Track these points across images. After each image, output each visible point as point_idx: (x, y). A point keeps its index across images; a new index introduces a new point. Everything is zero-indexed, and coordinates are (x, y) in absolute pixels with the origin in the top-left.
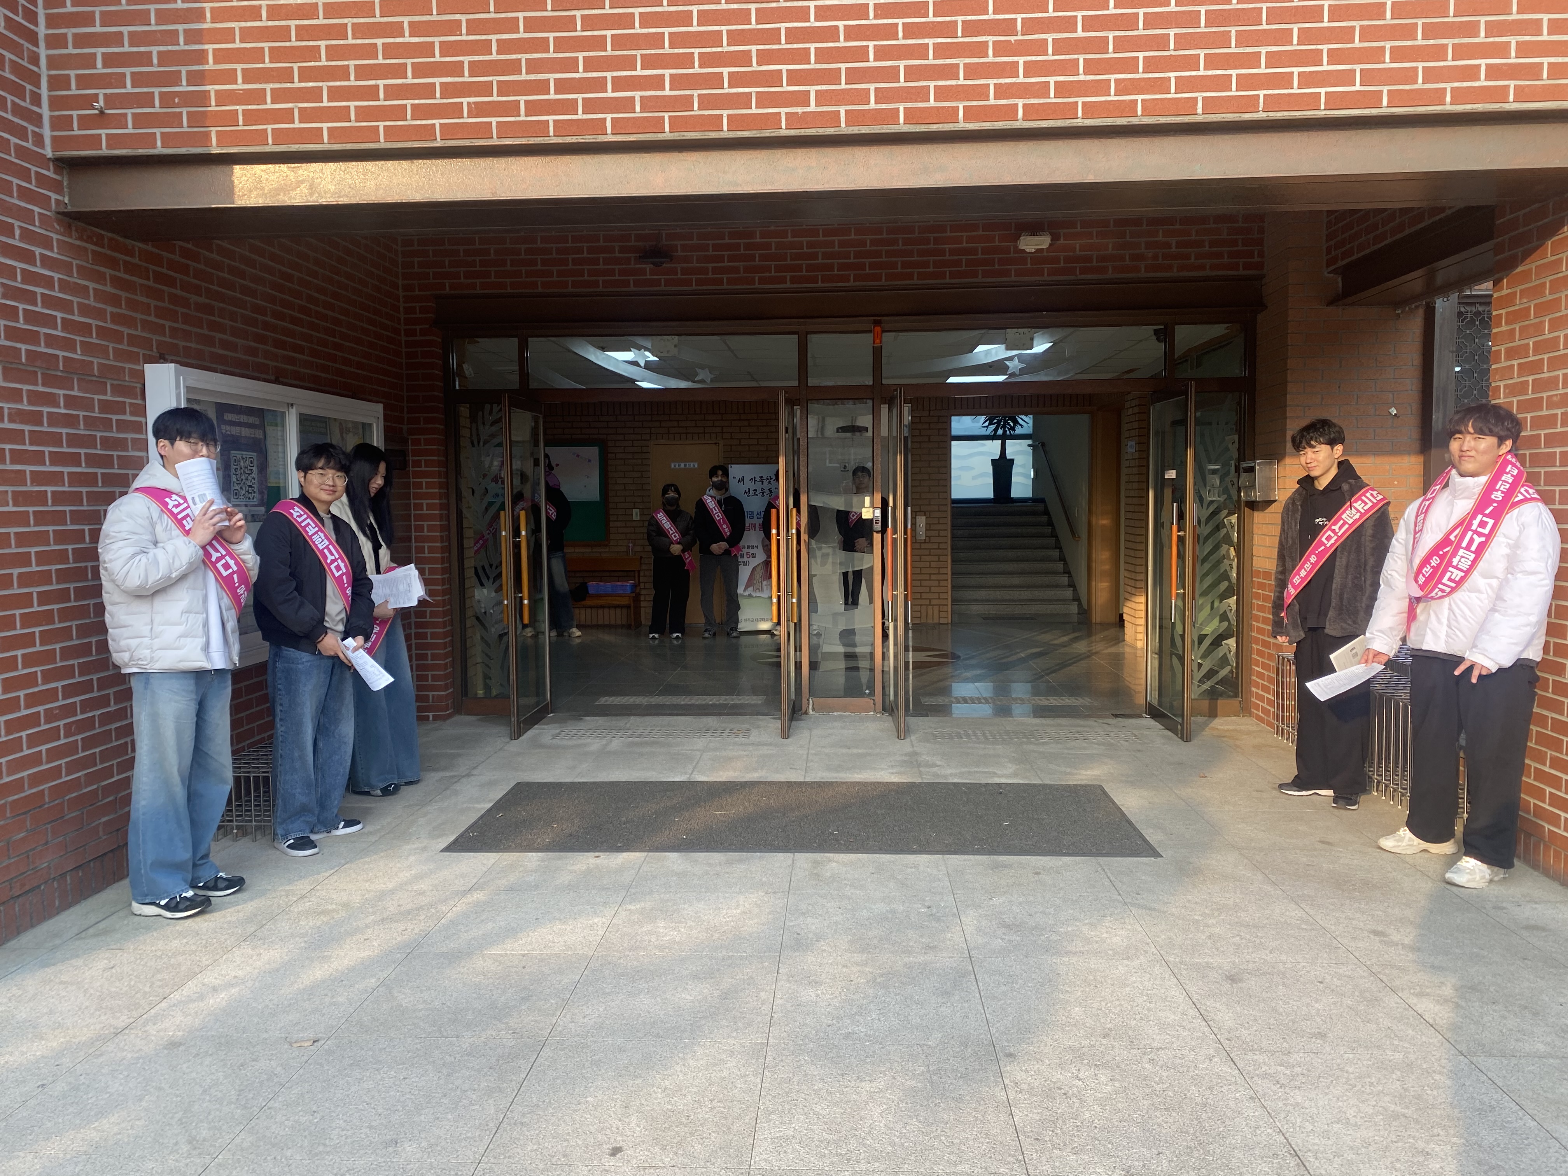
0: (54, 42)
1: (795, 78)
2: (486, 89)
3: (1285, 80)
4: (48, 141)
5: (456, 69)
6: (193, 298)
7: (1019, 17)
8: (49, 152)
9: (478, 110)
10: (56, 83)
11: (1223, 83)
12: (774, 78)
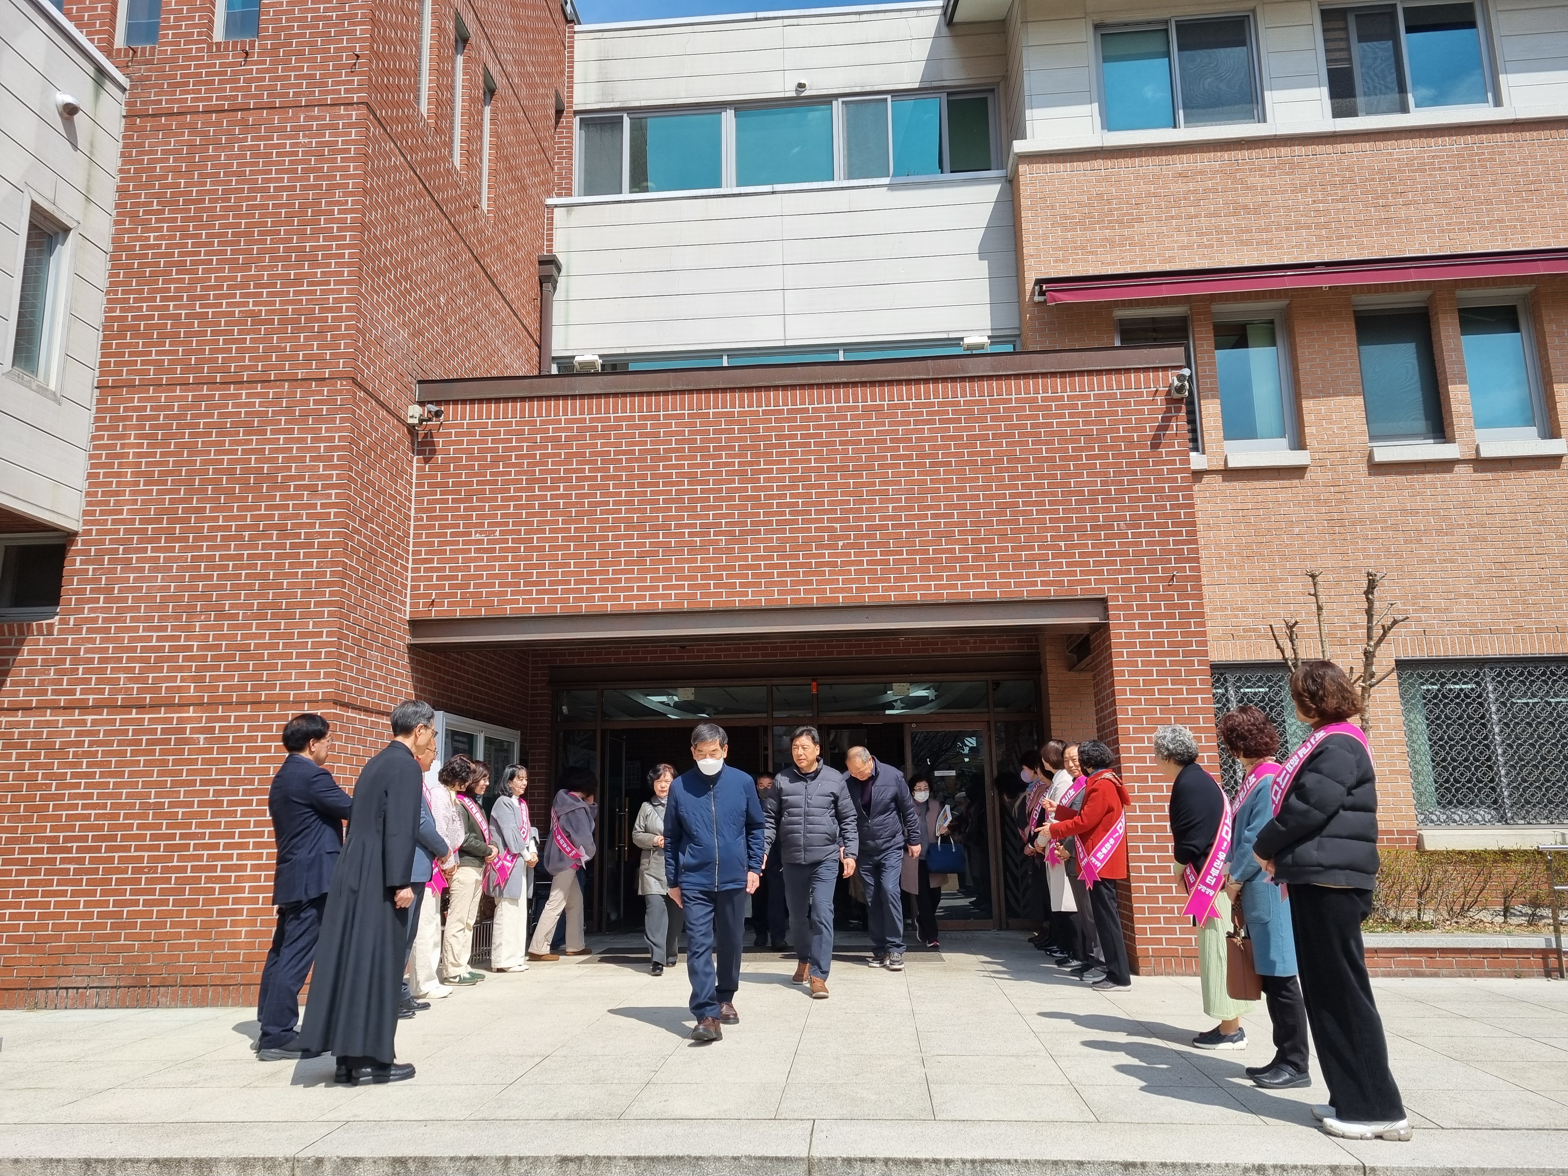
0: (414, 570)
1: (742, 585)
3: (955, 587)
4: (408, 613)
5: (593, 582)
6: (447, 677)
7: (839, 560)
8: (408, 618)
9: (602, 599)
10: (414, 588)
11: (929, 588)
12: (733, 585)
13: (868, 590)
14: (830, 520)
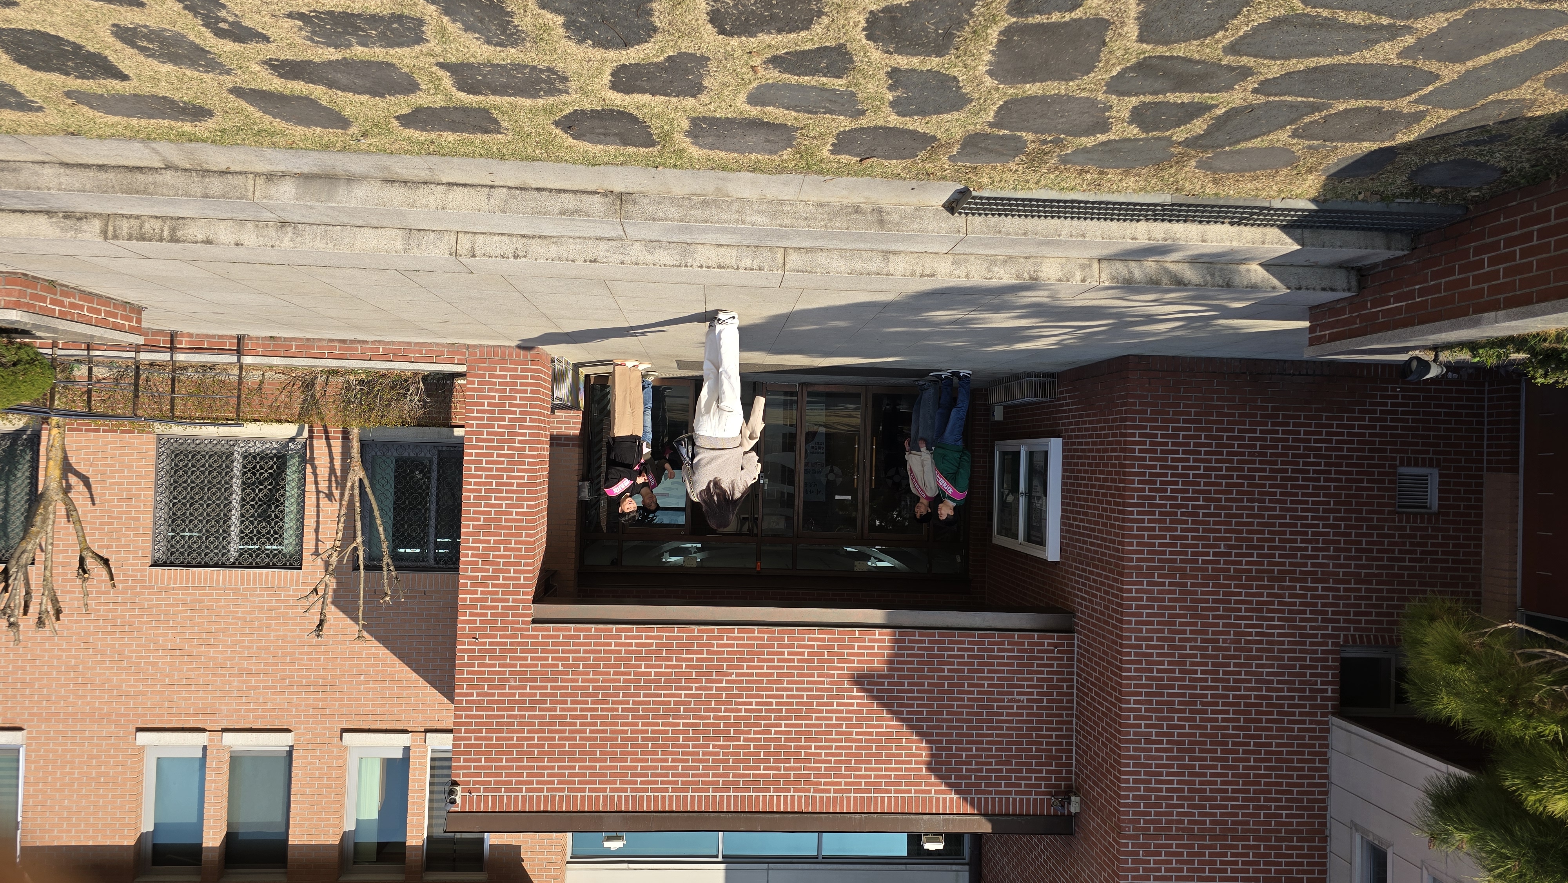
0: (1072, 673)
1: (813, 647)
2: (919, 649)
3: (647, 638)
4: (1076, 640)
5: (929, 656)
7: (735, 664)
8: (1075, 635)
9: (923, 642)
10: (1072, 659)
11: (668, 638)
12: (819, 647)
13: (715, 638)
14: (741, 696)
